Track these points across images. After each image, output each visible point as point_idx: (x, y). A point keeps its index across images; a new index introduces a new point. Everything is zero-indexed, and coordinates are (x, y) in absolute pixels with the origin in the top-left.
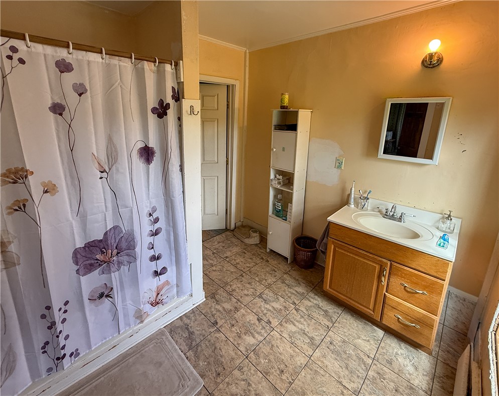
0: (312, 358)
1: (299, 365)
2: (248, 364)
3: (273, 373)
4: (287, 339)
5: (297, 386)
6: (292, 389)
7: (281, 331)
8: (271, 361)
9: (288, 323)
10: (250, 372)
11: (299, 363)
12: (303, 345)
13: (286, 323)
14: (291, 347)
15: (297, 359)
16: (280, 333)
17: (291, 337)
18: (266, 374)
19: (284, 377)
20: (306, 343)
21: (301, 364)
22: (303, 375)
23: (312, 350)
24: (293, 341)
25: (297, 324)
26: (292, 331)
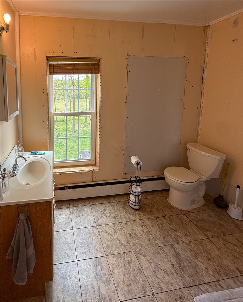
0: (104, 255)
1: (115, 258)
2: (153, 287)
3: (135, 267)
4: (112, 281)
5: (123, 249)
6: (127, 250)
7: (114, 293)
8: (134, 275)
9: (103, 296)
10: (152, 279)
11: (115, 259)
12: (105, 267)
13: (105, 297)
14: (114, 273)
15: (114, 262)
16: (116, 292)
17: (109, 281)
18: (140, 270)
19: (129, 259)
20: (101, 267)
21: (114, 257)
22: (116, 251)
23: (100, 259)
24: (109, 276)
25: (96, 288)
26: (104, 285)
